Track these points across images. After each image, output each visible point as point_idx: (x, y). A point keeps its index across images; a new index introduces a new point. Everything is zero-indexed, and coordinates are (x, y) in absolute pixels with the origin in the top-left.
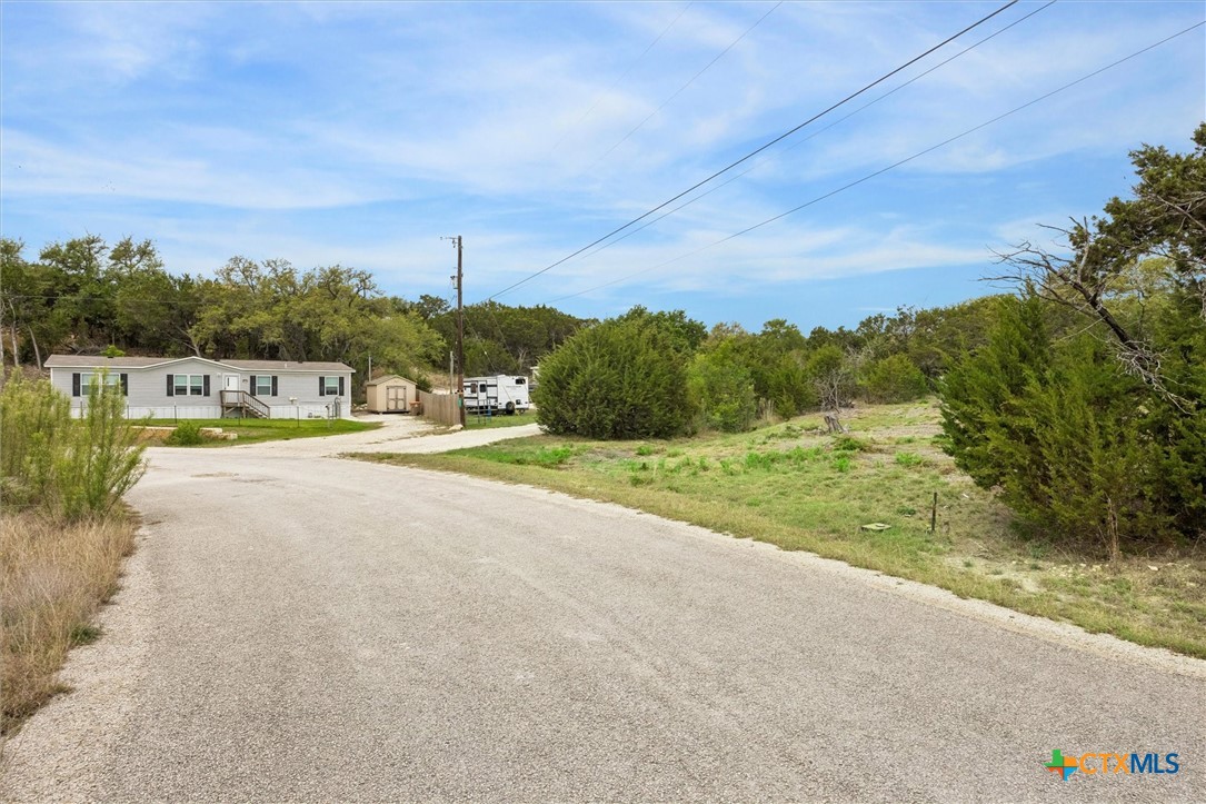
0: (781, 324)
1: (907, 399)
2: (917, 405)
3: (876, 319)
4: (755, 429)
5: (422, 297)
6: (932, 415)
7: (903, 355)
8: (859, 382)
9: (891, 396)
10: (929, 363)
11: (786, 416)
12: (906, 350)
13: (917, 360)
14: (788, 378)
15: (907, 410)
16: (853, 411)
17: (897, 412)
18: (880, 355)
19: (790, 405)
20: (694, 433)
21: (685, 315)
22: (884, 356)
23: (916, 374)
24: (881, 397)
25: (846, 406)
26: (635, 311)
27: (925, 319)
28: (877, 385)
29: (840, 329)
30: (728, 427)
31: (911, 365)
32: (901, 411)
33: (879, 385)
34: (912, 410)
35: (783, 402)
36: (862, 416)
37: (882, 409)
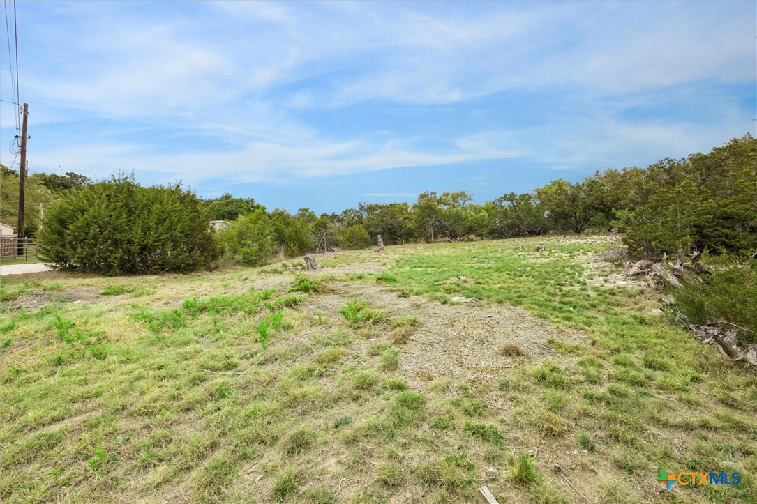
0: (307, 210)
1: (361, 248)
2: (366, 251)
3: (350, 210)
4: (269, 264)
5: (67, 174)
6: (374, 256)
7: (361, 226)
8: (339, 238)
9: (354, 246)
10: (373, 230)
11: (293, 256)
12: (362, 223)
13: (367, 228)
14: (296, 233)
15: (361, 253)
16: (334, 253)
17: (356, 254)
18: (350, 225)
19: (295, 249)
20: (216, 268)
21: (255, 201)
22: (351, 225)
23: (366, 235)
24: (349, 246)
25: (331, 251)
26: (226, 196)
27: (371, 208)
28: (348, 240)
29: (333, 213)
30: (249, 263)
31: (364, 230)
32: (358, 254)
33: (349, 240)
34: (364, 253)
35: (290, 248)
36: (337, 256)
37: (348, 253)
